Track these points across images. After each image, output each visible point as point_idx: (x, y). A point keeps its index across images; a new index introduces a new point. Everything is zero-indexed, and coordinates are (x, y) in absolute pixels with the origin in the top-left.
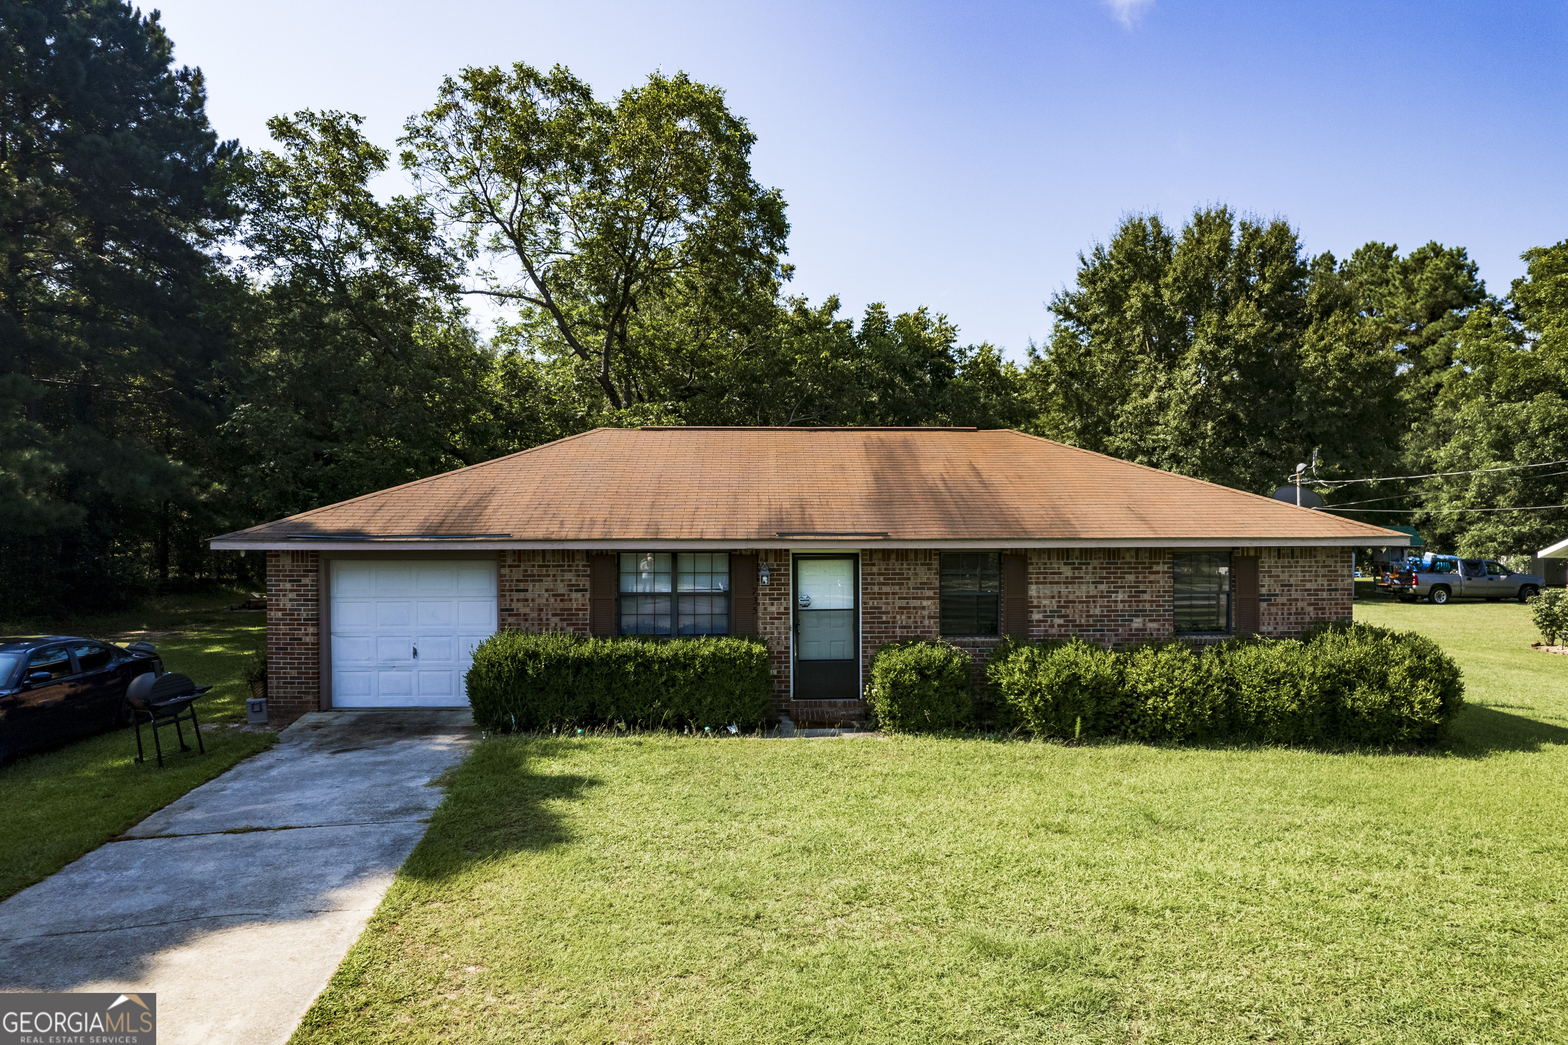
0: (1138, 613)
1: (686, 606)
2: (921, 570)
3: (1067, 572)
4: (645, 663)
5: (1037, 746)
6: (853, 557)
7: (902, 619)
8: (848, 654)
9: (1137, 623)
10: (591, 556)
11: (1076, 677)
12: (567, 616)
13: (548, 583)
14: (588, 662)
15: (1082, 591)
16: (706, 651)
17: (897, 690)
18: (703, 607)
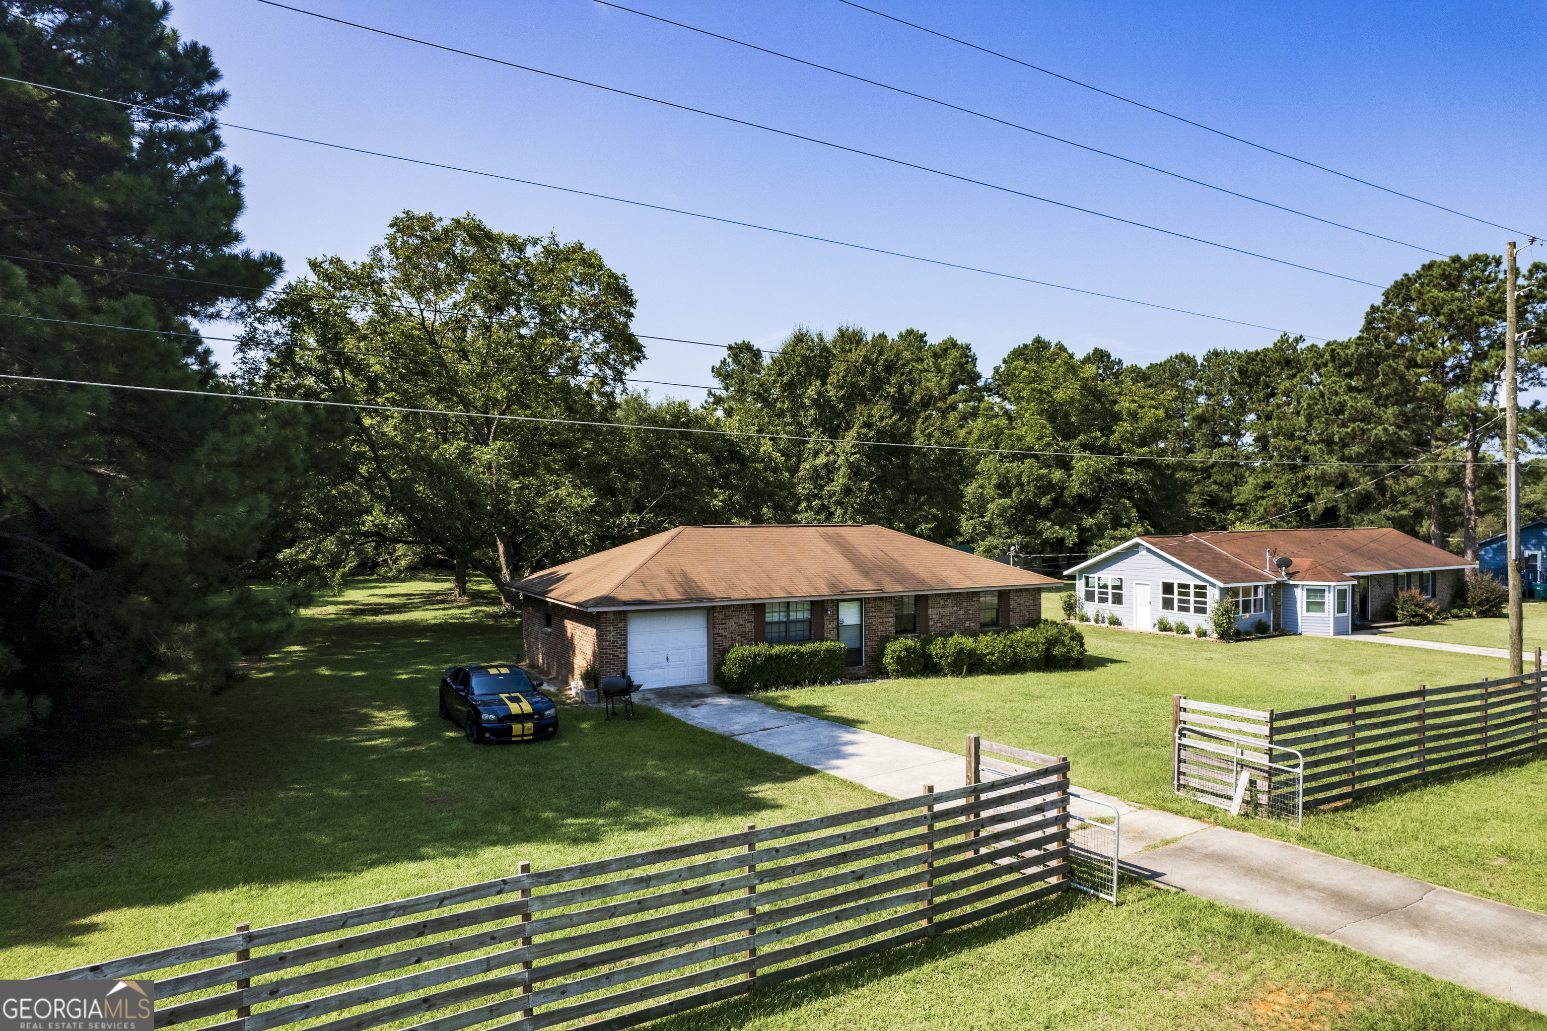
0: (968, 619)
1: (792, 627)
2: (888, 604)
3: (942, 602)
4: (801, 655)
5: (950, 679)
6: (860, 600)
7: (881, 628)
8: (857, 645)
9: (967, 624)
10: (754, 606)
11: (962, 649)
12: (744, 635)
13: (735, 619)
14: (778, 656)
15: (948, 611)
16: (824, 647)
17: (899, 660)
18: (799, 626)
